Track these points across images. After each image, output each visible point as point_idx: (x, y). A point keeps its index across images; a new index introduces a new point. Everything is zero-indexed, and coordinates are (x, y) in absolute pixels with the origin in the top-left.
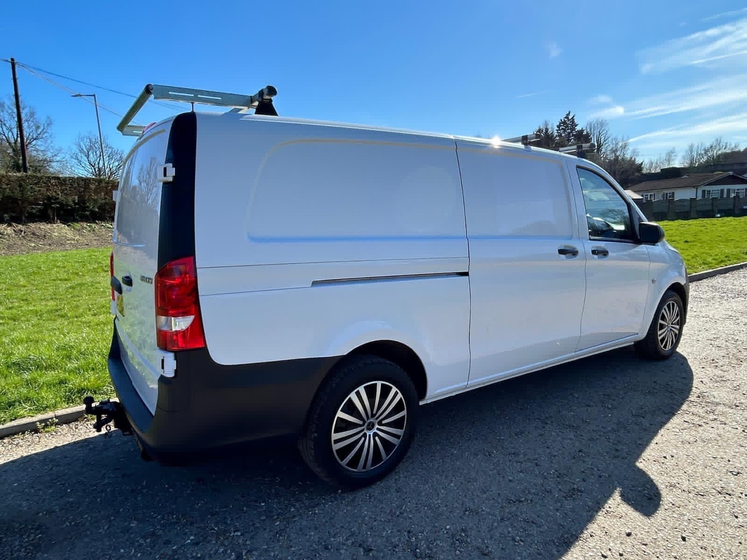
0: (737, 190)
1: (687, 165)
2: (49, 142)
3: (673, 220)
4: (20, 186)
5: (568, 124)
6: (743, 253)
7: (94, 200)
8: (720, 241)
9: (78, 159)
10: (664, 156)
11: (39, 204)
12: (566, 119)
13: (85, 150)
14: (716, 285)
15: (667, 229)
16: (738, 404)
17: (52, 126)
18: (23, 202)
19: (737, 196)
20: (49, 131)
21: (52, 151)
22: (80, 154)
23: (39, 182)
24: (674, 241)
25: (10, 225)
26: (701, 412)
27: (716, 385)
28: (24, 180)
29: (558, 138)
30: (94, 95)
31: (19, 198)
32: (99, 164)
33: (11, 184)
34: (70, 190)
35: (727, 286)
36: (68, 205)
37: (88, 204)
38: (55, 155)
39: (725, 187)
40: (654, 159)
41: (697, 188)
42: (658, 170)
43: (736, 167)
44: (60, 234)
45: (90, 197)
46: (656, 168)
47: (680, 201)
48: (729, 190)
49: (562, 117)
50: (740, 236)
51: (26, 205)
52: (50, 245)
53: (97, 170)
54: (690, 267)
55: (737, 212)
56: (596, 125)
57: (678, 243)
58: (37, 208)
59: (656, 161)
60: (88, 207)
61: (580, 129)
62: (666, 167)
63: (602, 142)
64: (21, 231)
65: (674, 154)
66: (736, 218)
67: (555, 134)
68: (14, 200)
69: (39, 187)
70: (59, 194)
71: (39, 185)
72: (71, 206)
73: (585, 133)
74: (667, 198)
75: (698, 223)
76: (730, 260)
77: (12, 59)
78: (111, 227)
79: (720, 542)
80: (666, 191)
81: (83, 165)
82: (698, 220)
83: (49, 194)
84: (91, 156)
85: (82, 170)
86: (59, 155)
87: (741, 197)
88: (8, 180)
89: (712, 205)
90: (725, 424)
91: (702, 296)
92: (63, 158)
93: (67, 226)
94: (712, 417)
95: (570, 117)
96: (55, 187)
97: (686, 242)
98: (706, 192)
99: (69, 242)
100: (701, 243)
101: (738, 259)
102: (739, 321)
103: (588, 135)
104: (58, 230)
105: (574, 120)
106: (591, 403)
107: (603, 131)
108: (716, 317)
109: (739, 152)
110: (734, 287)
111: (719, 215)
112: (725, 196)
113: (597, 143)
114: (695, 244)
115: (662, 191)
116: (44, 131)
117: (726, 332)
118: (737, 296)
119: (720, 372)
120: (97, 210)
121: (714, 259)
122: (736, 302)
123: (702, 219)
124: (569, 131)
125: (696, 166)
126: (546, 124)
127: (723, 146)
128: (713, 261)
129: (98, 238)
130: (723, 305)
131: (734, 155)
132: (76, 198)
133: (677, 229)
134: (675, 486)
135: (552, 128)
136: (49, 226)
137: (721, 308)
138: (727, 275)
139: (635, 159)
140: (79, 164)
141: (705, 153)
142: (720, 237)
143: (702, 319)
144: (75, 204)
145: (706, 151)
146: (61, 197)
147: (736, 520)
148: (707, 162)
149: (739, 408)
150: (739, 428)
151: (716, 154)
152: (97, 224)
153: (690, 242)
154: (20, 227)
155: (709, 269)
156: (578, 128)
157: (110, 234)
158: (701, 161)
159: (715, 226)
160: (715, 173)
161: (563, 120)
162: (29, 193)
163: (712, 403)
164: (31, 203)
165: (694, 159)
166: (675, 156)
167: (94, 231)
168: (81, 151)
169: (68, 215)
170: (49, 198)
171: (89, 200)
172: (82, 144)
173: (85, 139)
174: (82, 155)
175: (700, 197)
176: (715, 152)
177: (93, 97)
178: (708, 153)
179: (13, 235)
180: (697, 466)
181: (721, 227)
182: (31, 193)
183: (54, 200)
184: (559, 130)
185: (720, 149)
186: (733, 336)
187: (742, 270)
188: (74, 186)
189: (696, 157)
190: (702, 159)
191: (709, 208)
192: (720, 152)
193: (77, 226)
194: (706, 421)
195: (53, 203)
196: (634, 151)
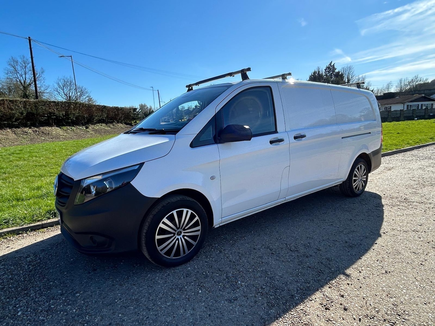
0: (427, 105)
1: (398, 91)
2: (42, 82)
3: (390, 122)
4: (36, 106)
5: (331, 68)
6: (429, 138)
7: (73, 114)
8: (417, 133)
9: (58, 92)
10: (385, 85)
11: (45, 117)
12: (330, 66)
13: (62, 86)
14: (414, 154)
15: (387, 127)
16: (423, 202)
17: (44, 73)
18: (37, 115)
19: (427, 108)
20: (43, 75)
21: (44, 87)
22: (59, 89)
23: (45, 104)
24: (391, 133)
25: (30, 128)
26: (406, 205)
27: (413, 195)
28: (37, 103)
29: (325, 76)
30: (71, 56)
31: (35, 113)
32: (69, 94)
33: (31, 106)
34: (61, 109)
35: (420, 155)
36: (60, 117)
37: (70, 116)
38: (46, 90)
39: (420, 103)
40: (380, 87)
41: (404, 104)
42: (382, 94)
43: (426, 92)
44: (56, 132)
45: (71, 112)
46: (381, 93)
47: (395, 111)
48: (422, 105)
49: (328, 64)
50: (428, 130)
51: (38, 117)
52: (52, 138)
53: (68, 97)
54: (400, 145)
55: (426, 117)
56: (347, 69)
57: (394, 134)
58: (44, 118)
59: (380, 89)
60: (70, 118)
61: (338, 71)
62: (387, 92)
63: (350, 78)
64: (37, 131)
65: (391, 85)
66: (426, 120)
67: (324, 74)
68: (33, 114)
69: (45, 107)
70: (55, 111)
71: (45, 106)
72: (61, 117)
73: (340, 73)
74: (387, 110)
75: (405, 123)
76: (422, 142)
77: (29, 38)
78: (82, 128)
79: (413, 246)
80: (386, 106)
81: (61, 95)
82: (404, 121)
83: (50, 110)
84: (65, 89)
85: (60, 97)
86: (48, 89)
87: (429, 108)
88: (30, 103)
89: (413, 113)
90: (417, 209)
91: (406, 159)
92: (50, 91)
93: (60, 128)
94: (411, 206)
95: (332, 65)
96: (53, 107)
97: (398, 133)
98: (409, 106)
99: (61, 137)
100: (406, 134)
101: (426, 141)
102: (425, 170)
103: (342, 75)
104: (55, 130)
105: (334, 66)
106: (355, 203)
107: (351, 72)
108: (414, 168)
109: (428, 83)
110: (423, 155)
111: (416, 119)
112: (420, 108)
113: (348, 79)
114: (403, 134)
115: (384, 106)
116: (40, 76)
117: (418, 174)
118: (425, 159)
119: (415, 190)
120: (75, 119)
121: (413, 142)
122: (424, 161)
123: (407, 121)
124: (332, 72)
125: (403, 91)
126: (319, 68)
127: (419, 80)
128: (413, 143)
129: (76, 134)
130: (417, 163)
131: (426, 85)
132: (64, 112)
133: (393, 127)
134: (394, 229)
135: (322, 71)
136: (50, 128)
137: (416, 164)
138: (420, 149)
139: (369, 88)
140: (59, 94)
141: (409, 84)
142: (417, 130)
143: (406, 169)
144: (64, 116)
145: (409, 83)
146: (56, 112)
147: (420, 239)
148: (410, 89)
149: (423, 203)
150: (423, 210)
151: (415, 85)
152: (75, 127)
153: (401, 133)
154: (36, 129)
155: (411, 146)
156: (337, 71)
157: (82, 132)
158: (406, 88)
159: (414, 125)
160: (414, 95)
161: (328, 66)
162: (40, 110)
163: (411, 202)
164: (41, 116)
165: (403, 87)
166: (392, 86)
167: (74, 131)
168: (60, 87)
169: (60, 122)
170: (50, 113)
171: (71, 114)
172: (60, 83)
173: (62, 80)
174: (60, 89)
175: (405, 109)
176: (414, 83)
177: (71, 57)
178: (411, 84)
179: (33, 133)
180: (404, 223)
181: (417, 125)
182: (41, 110)
183: (53, 114)
184: (326, 72)
185: (417, 82)
186: (421, 176)
187: (428, 147)
188: (63, 106)
189: (404, 86)
190: (407, 87)
191: (411, 115)
192: (417, 83)
193: (65, 128)
194: (408, 208)
195: (52, 116)
196: (368, 83)
